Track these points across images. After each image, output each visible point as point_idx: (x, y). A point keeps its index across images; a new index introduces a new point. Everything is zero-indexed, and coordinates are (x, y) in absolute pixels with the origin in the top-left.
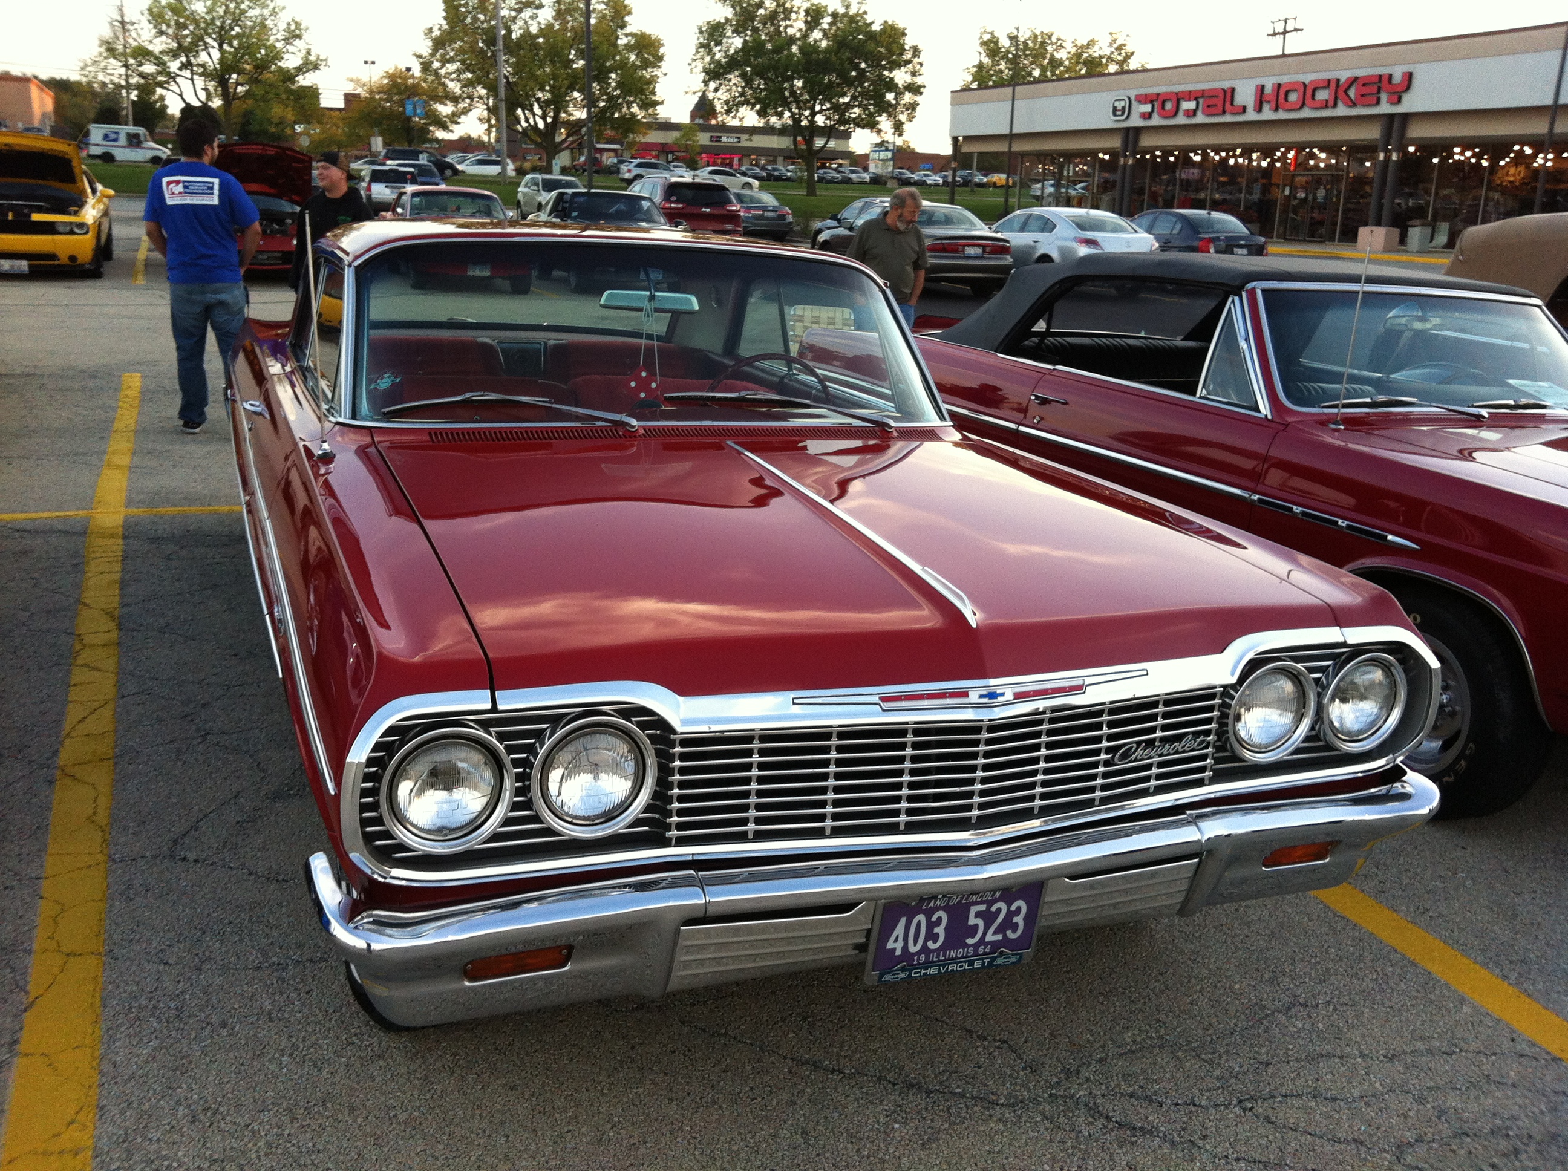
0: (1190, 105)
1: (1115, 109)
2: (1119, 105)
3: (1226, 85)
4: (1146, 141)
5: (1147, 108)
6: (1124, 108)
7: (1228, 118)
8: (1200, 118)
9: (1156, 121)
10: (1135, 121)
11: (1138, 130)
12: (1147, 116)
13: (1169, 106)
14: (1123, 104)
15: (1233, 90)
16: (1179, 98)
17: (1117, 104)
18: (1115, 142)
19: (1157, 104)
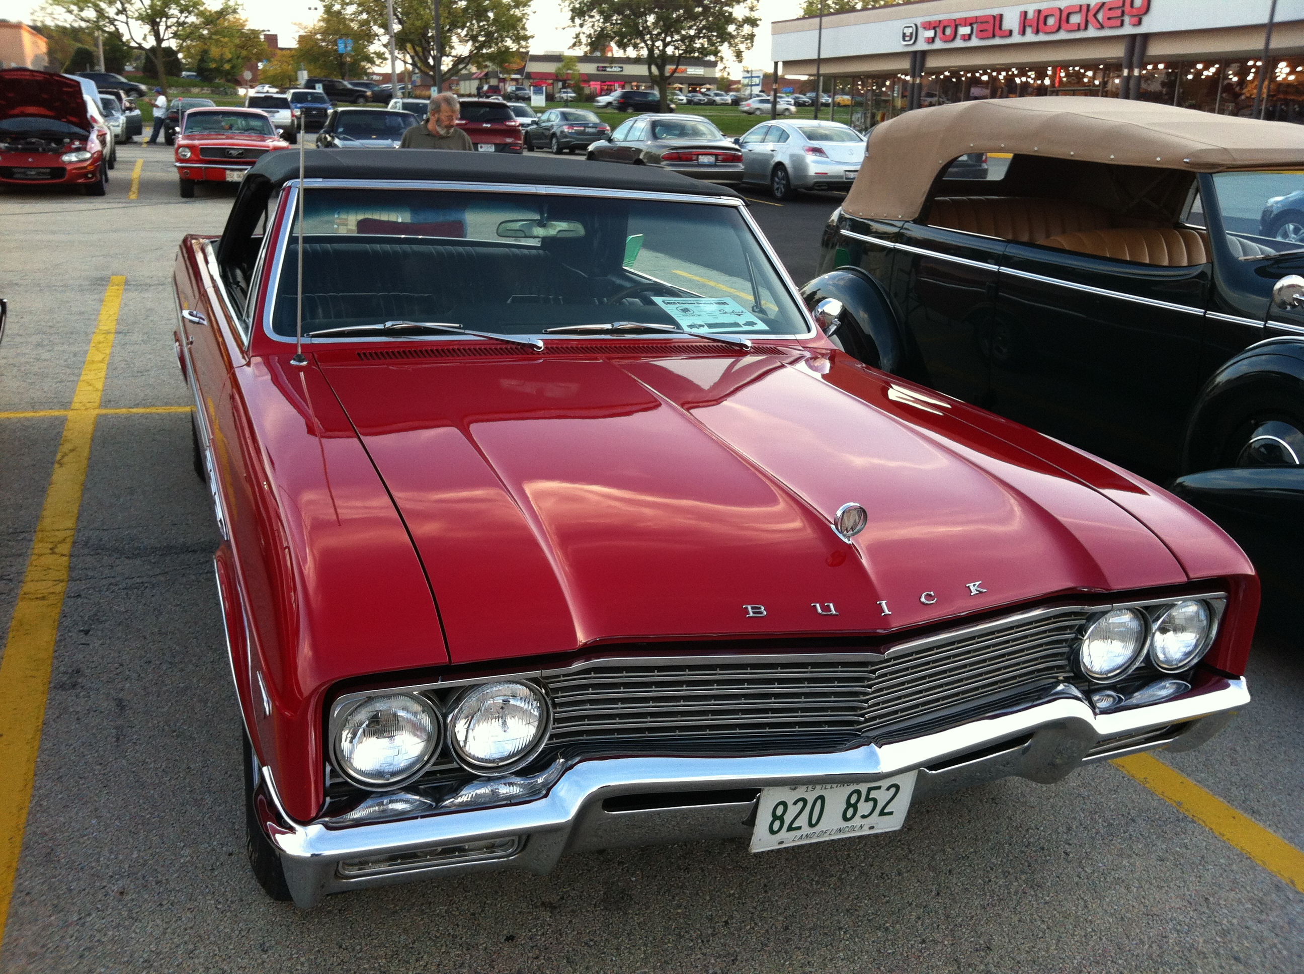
0: (964, 30)
1: (904, 35)
2: (908, 31)
3: (995, 12)
4: (931, 63)
5: (931, 33)
6: (911, 34)
7: (997, 41)
8: (975, 42)
9: (938, 45)
10: (921, 46)
11: (924, 54)
12: (932, 40)
13: (948, 31)
14: (910, 30)
15: (1001, 16)
16: (956, 24)
17: (906, 31)
18: (906, 64)
19: (939, 30)
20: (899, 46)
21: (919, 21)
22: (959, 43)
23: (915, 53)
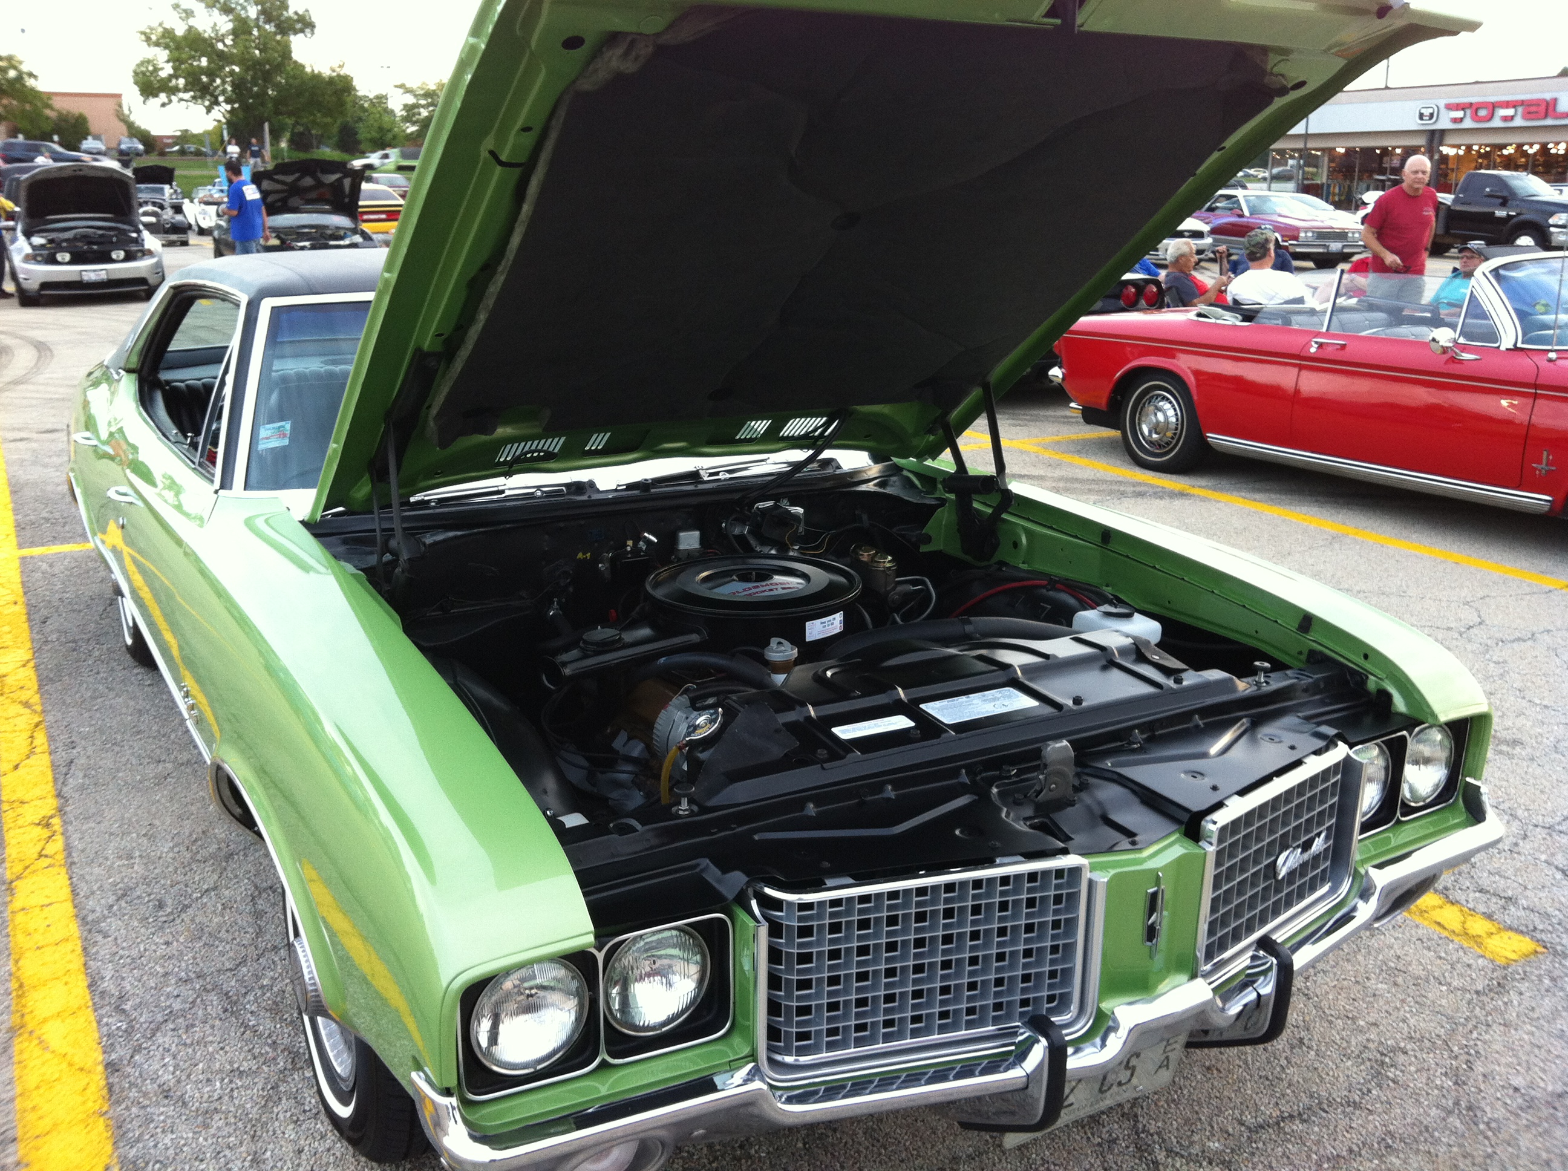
0: (1510, 112)
1: (1421, 116)
2: (1426, 112)
3: (1548, 96)
4: (1450, 139)
6: (1431, 116)
7: (1549, 122)
8: (1518, 122)
9: (1468, 123)
10: (1444, 123)
11: (1443, 132)
13: (1483, 113)
14: (1431, 111)
15: (1555, 100)
16: (1493, 107)
17: (1423, 111)
18: (1421, 141)
20: (1413, 123)
21: (1442, 103)
22: (1496, 123)
23: (1433, 132)
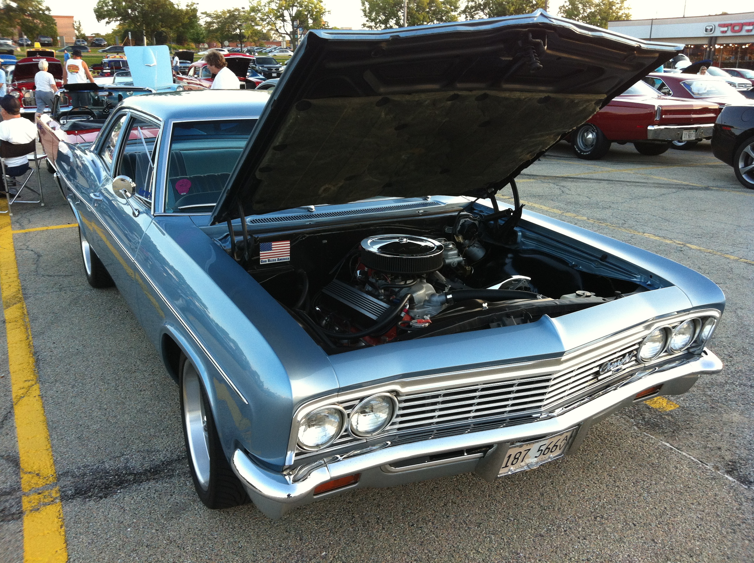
0: (750, 28)
1: (706, 30)
2: (709, 28)
4: (720, 41)
5: (725, 29)
6: (711, 30)
9: (729, 33)
10: (717, 33)
11: (716, 38)
12: (723, 32)
13: (737, 28)
14: (711, 27)
16: (742, 25)
17: (707, 28)
18: (705, 42)
19: (730, 28)
20: (703, 34)
21: (717, 24)
22: (743, 33)
23: (712, 38)
